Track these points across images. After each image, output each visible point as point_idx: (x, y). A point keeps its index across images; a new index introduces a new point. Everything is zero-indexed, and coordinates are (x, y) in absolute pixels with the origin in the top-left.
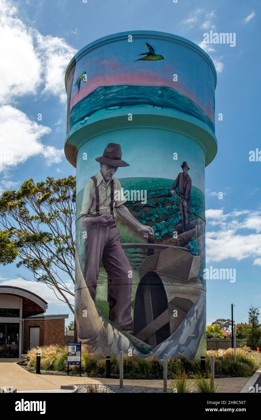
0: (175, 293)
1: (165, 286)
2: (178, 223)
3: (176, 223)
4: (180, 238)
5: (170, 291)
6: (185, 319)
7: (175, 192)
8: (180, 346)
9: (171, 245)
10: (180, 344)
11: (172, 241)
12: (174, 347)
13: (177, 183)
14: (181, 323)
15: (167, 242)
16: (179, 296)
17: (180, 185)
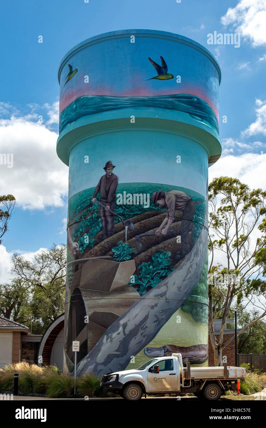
0: (94, 307)
1: (85, 302)
2: (98, 231)
3: (96, 232)
4: (101, 247)
5: (89, 306)
6: (104, 335)
7: (96, 199)
8: (97, 364)
9: (91, 257)
10: (98, 362)
11: (92, 252)
12: (91, 366)
13: (99, 188)
14: (99, 339)
15: (88, 255)
16: (98, 310)
17: (102, 190)
